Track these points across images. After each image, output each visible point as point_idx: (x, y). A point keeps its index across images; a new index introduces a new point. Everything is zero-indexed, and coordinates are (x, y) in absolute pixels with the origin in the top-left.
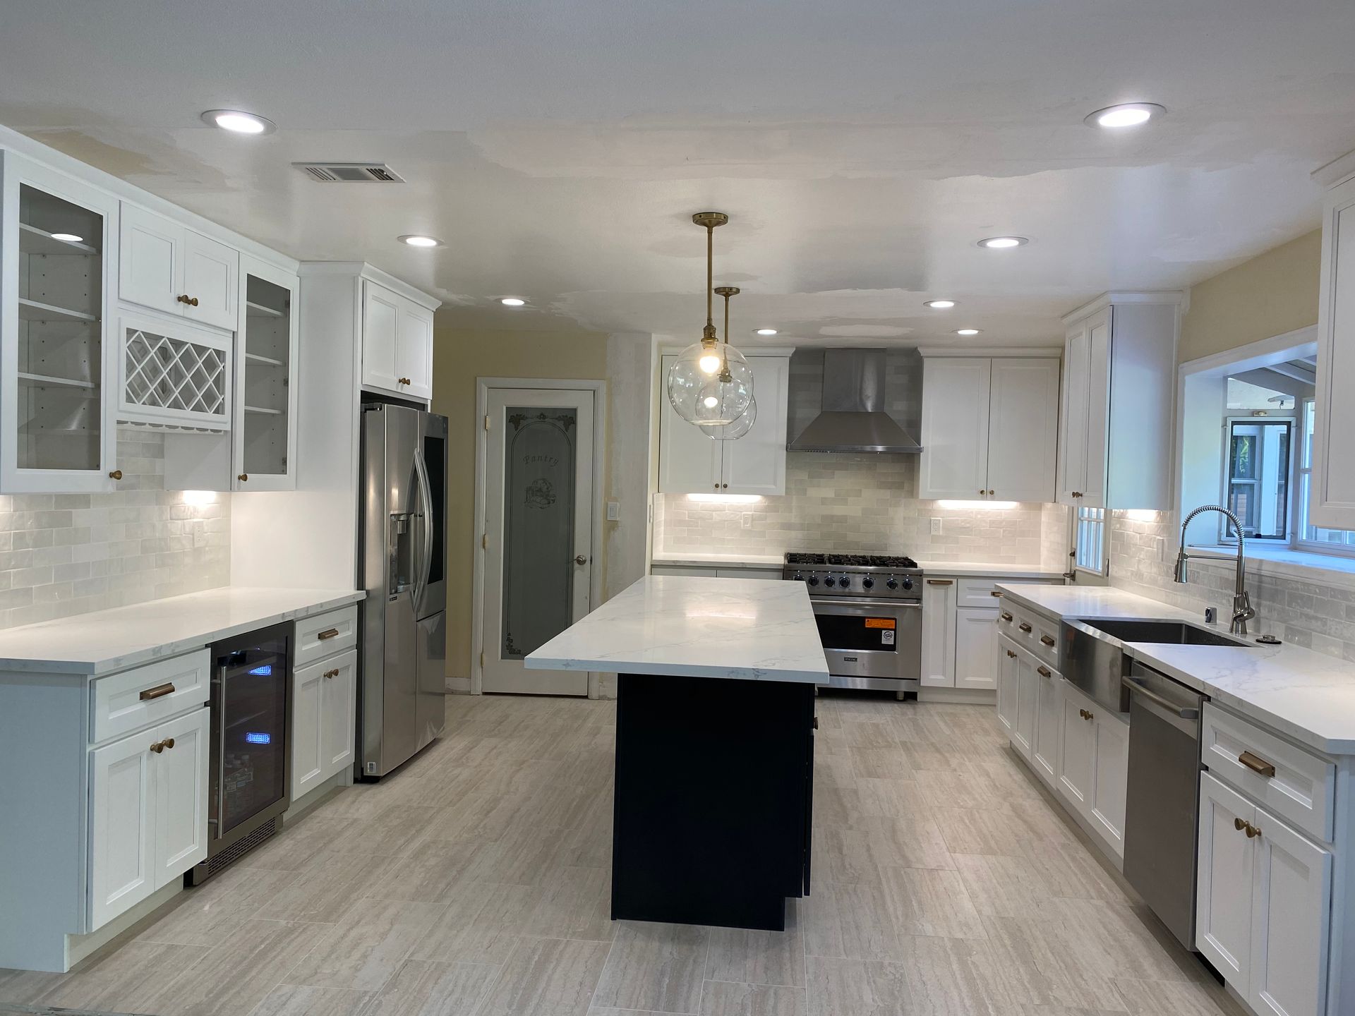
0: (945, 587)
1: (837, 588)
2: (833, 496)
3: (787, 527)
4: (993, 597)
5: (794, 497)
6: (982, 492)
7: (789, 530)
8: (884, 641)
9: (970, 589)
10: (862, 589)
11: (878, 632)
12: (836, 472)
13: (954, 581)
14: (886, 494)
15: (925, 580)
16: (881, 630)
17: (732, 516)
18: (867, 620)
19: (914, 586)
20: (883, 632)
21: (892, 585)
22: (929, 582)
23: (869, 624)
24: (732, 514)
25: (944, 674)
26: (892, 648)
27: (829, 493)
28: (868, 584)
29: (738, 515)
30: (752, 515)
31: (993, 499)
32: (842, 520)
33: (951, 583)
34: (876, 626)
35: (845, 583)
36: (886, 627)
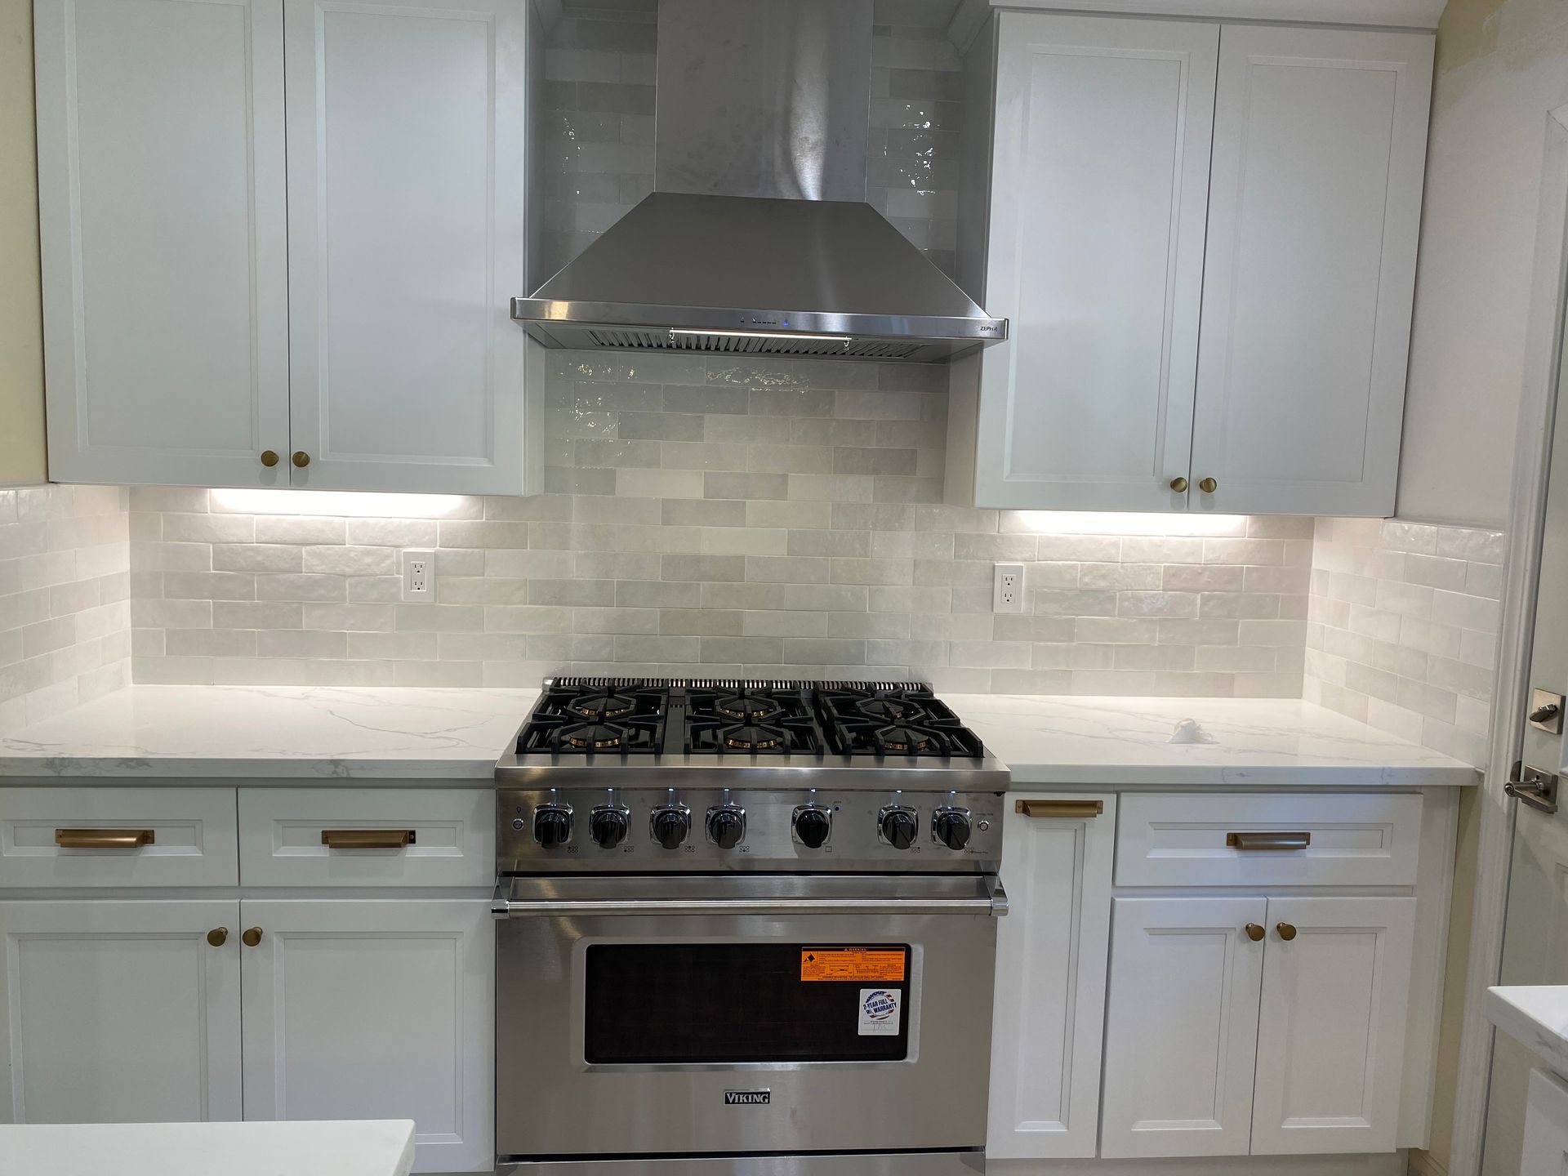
0: (1076, 823)
1: (698, 847)
2: (699, 494)
3: (555, 593)
4: (1232, 854)
5: (574, 497)
6: (1175, 484)
7: (559, 604)
8: (867, 1026)
9: (1158, 826)
10: (792, 846)
11: (845, 995)
12: (707, 417)
13: (1108, 801)
14: (859, 489)
15: (1010, 800)
16: (854, 988)
17: (368, 560)
18: (805, 955)
19: (974, 831)
20: (865, 994)
21: (898, 829)
22: (1025, 808)
23: (815, 970)
24: (368, 553)
25: (1064, 1115)
26: (893, 1048)
27: (688, 486)
28: (811, 829)
29: (387, 557)
30: (436, 556)
31: (1208, 508)
32: (730, 569)
33: (1096, 806)
34: (839, 975)
35: (726, 829)
36: (872, 977)
